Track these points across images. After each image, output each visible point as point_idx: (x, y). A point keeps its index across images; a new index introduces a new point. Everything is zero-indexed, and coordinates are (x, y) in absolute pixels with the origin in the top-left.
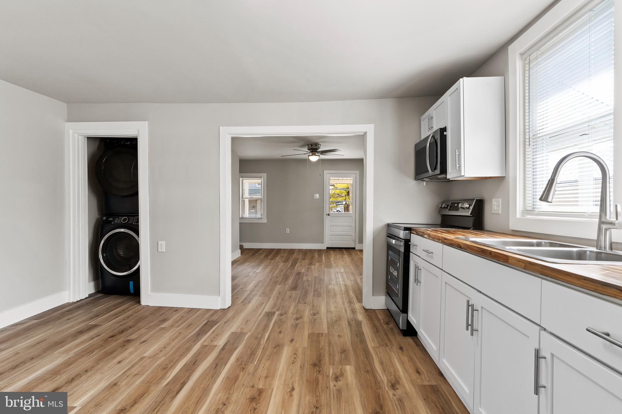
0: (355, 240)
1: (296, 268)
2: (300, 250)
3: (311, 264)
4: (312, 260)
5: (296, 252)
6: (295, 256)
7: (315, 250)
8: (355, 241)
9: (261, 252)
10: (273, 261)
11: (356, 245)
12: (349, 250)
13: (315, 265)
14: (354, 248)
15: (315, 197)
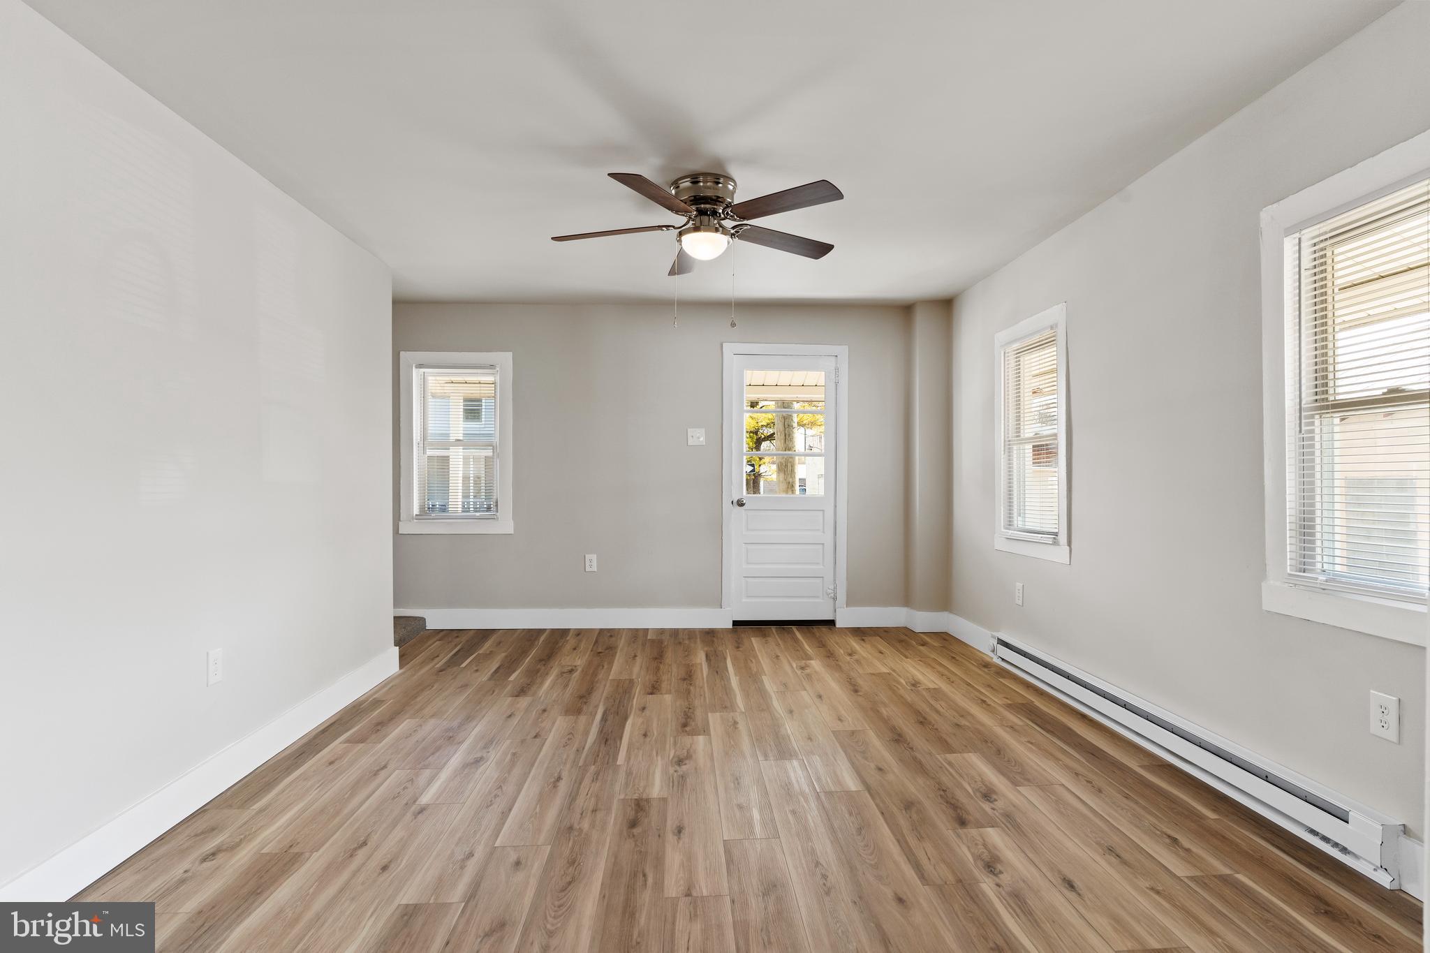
0: (835, 594)
1: (621, 759)
2: (637, 635)
3: (687, 723)
4: (689, 692)
5: (622, 643)
6: (616, 668)
7: (691, 633)
8: (835, 599)
9: (487, 646)
10: (524, 702)
11: (837, 610)
12: (815, 629)
13: (705, 731)
14: (831, 623)
15: (690, 438)
